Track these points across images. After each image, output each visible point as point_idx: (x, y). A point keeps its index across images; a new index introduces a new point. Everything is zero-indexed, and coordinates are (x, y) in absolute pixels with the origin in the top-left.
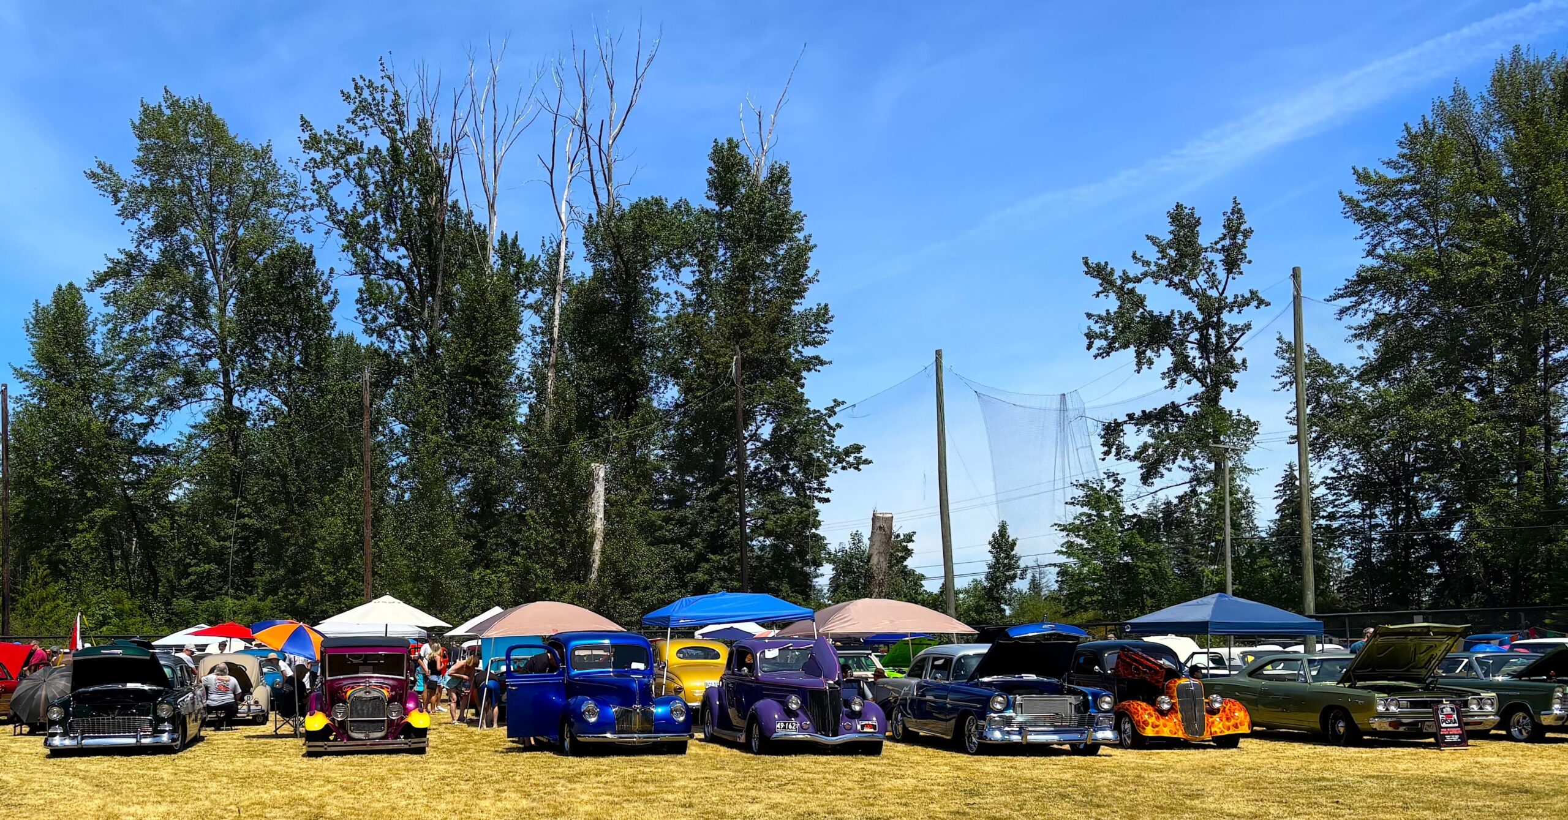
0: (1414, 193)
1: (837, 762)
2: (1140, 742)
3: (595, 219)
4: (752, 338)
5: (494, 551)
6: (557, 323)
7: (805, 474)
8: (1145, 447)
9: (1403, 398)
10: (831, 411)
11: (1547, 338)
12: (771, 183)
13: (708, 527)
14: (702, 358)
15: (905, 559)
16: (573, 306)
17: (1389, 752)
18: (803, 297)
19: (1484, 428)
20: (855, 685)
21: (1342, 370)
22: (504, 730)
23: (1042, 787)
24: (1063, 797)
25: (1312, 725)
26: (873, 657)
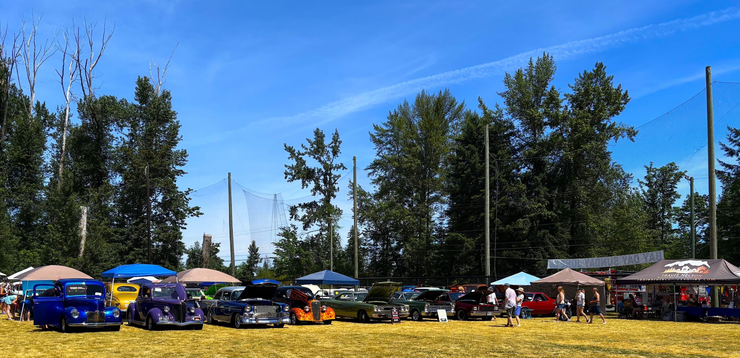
0: (391, 136)
1: (183, 332)
2: (299, 323)
3: (83, 101)
4: (154, 160)
5: (32, 242)
6: (64, 144)
7: (176, 217)
8: (304, 217)
9: (387, 206)
10: (187, 193)
11: (429, 189)
12: (163, 98)
13: (133, 236)
14: (132, 166)
15: (216, 253)
16: (72, 137)
17: (377, 325)
18: (176, 146)
19: (410, 218)
20: (193, 302)
21: (369, 195)
22: (32, 322)
23: (262, 340)
24: (269, 343)
25: (355, 316)
26: (201, 291)
